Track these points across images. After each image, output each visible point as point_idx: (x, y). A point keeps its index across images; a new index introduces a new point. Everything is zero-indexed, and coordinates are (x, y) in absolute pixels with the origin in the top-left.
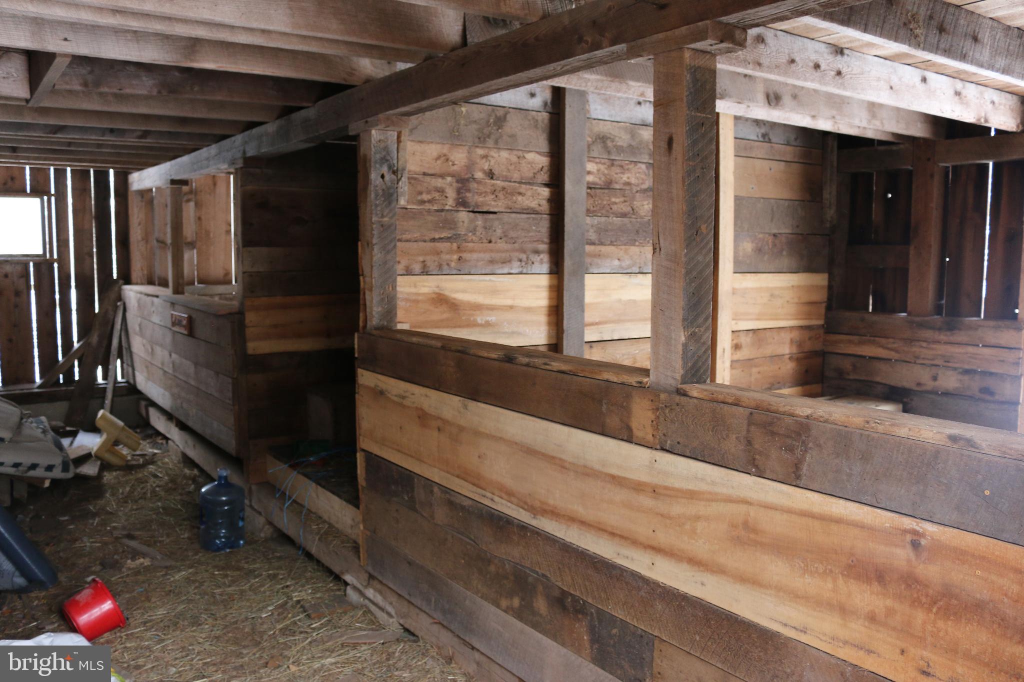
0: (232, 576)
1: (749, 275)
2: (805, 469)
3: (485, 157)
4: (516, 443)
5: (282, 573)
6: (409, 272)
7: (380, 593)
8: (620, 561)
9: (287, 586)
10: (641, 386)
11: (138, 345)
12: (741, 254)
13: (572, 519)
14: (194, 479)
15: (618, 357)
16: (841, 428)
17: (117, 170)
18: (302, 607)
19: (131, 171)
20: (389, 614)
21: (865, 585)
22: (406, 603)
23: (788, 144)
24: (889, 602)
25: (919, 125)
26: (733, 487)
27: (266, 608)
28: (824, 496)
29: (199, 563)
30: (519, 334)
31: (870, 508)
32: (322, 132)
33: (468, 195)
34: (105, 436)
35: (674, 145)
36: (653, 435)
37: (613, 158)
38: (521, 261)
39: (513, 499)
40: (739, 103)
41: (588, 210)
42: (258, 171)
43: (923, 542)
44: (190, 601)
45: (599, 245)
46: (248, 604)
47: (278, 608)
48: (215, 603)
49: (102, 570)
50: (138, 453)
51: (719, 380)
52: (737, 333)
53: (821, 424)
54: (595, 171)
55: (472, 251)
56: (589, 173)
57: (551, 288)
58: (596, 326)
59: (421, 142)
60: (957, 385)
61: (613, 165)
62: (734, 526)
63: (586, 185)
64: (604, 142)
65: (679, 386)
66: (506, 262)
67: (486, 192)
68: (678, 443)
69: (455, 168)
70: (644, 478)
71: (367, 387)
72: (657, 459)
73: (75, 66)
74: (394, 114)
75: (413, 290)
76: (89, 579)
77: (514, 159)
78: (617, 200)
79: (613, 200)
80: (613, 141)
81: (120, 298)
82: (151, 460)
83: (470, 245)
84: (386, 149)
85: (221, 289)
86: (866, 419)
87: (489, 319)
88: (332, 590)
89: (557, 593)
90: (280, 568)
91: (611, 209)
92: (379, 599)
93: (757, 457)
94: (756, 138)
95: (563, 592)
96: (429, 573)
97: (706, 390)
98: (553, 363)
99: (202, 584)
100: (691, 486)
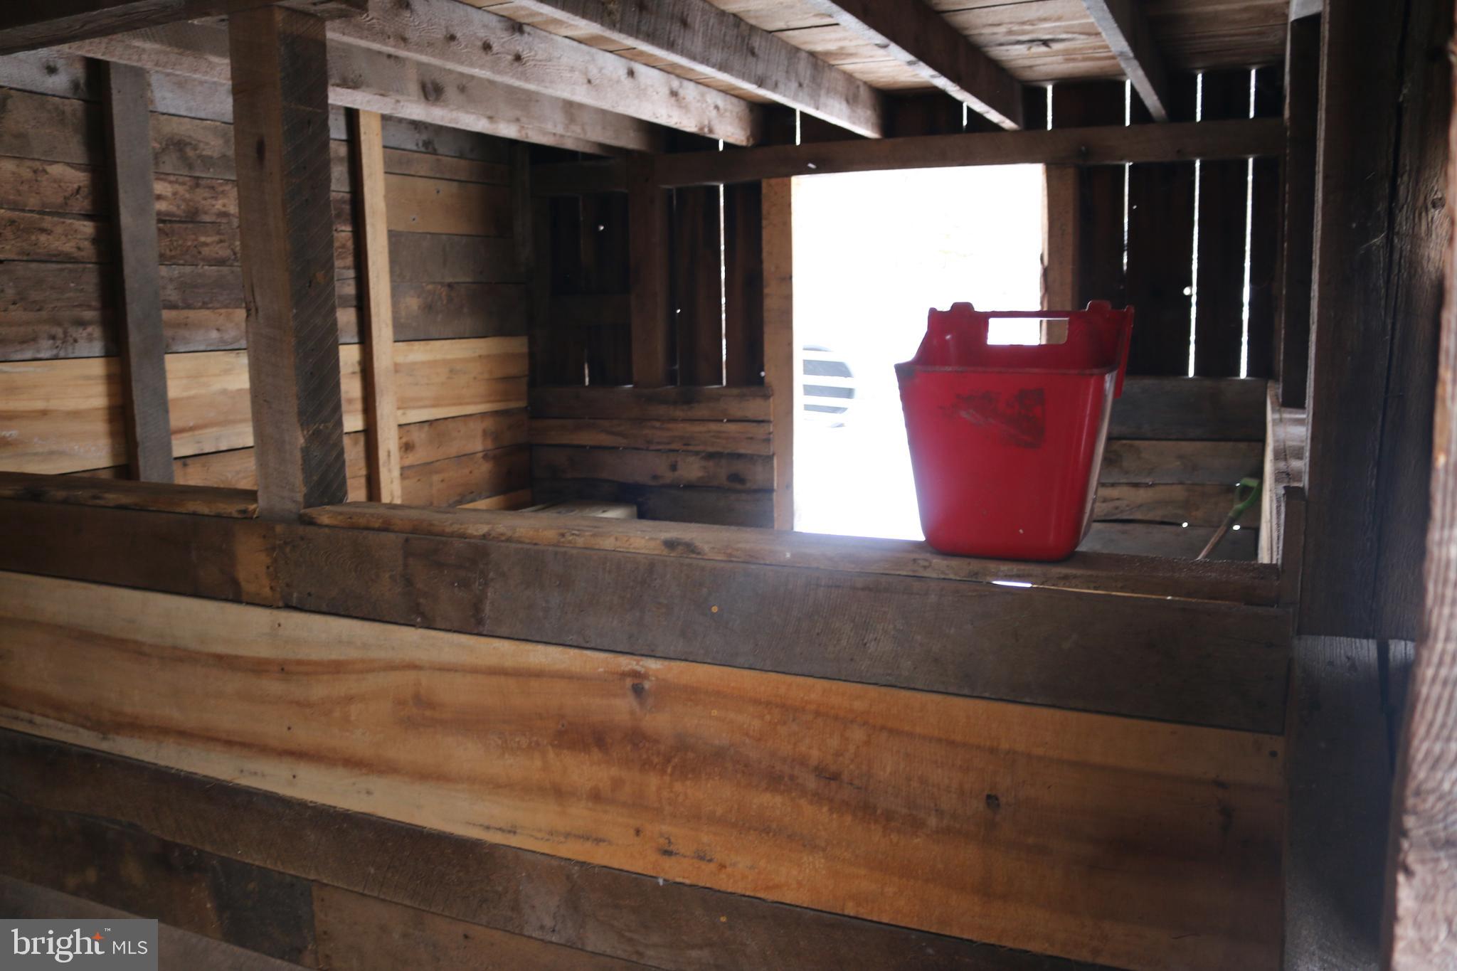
1: (417, 343)
2: (487, 608)
8: (246, 781)
10: (246, 517)
12: (403, 313)
13: (163, 731)
15: (230, 476)
16: (529, 547)
21: (583, 754)
23: (461, 157)
24: (614, 771)
25: (632, 134)
26: (393, 648)
28: (517, 643)
30: (59, 454)
31: (577, 651)
35: (268, 155)
36: (271, 588)
37: (197, 174)
38: (53, 338)
39: (65, 715)
40: (382, 95)
41: (162, 256)
43: (647, 685)
45: (183, 308)
51: (385, 498)
52: (407, 428)
53: (503, 544)
54: (169, 195)
56: (159, 197)
57: (110, 379)
58: (190, 433)
60: (700, 474)
61: (197, 185)
62: (401, 703)
63: (155, 217)
64: (181, 150)
65: (302, 511)
66: (29, 340)
68: (309, 594)
70: (264, 652)
72: (282, 621)
77: (27, 174)
78: (209, 240)
79: (203, 239)
80: (195, 148)
86: (561, 531)
87: (6, 433)
89: (155, 848)
91: (200, 253)
93: (422, 600)
94: (414, 148)
95: (165, 844)
97: (341, 514)
98: (107, 496)
100: (334, 655)
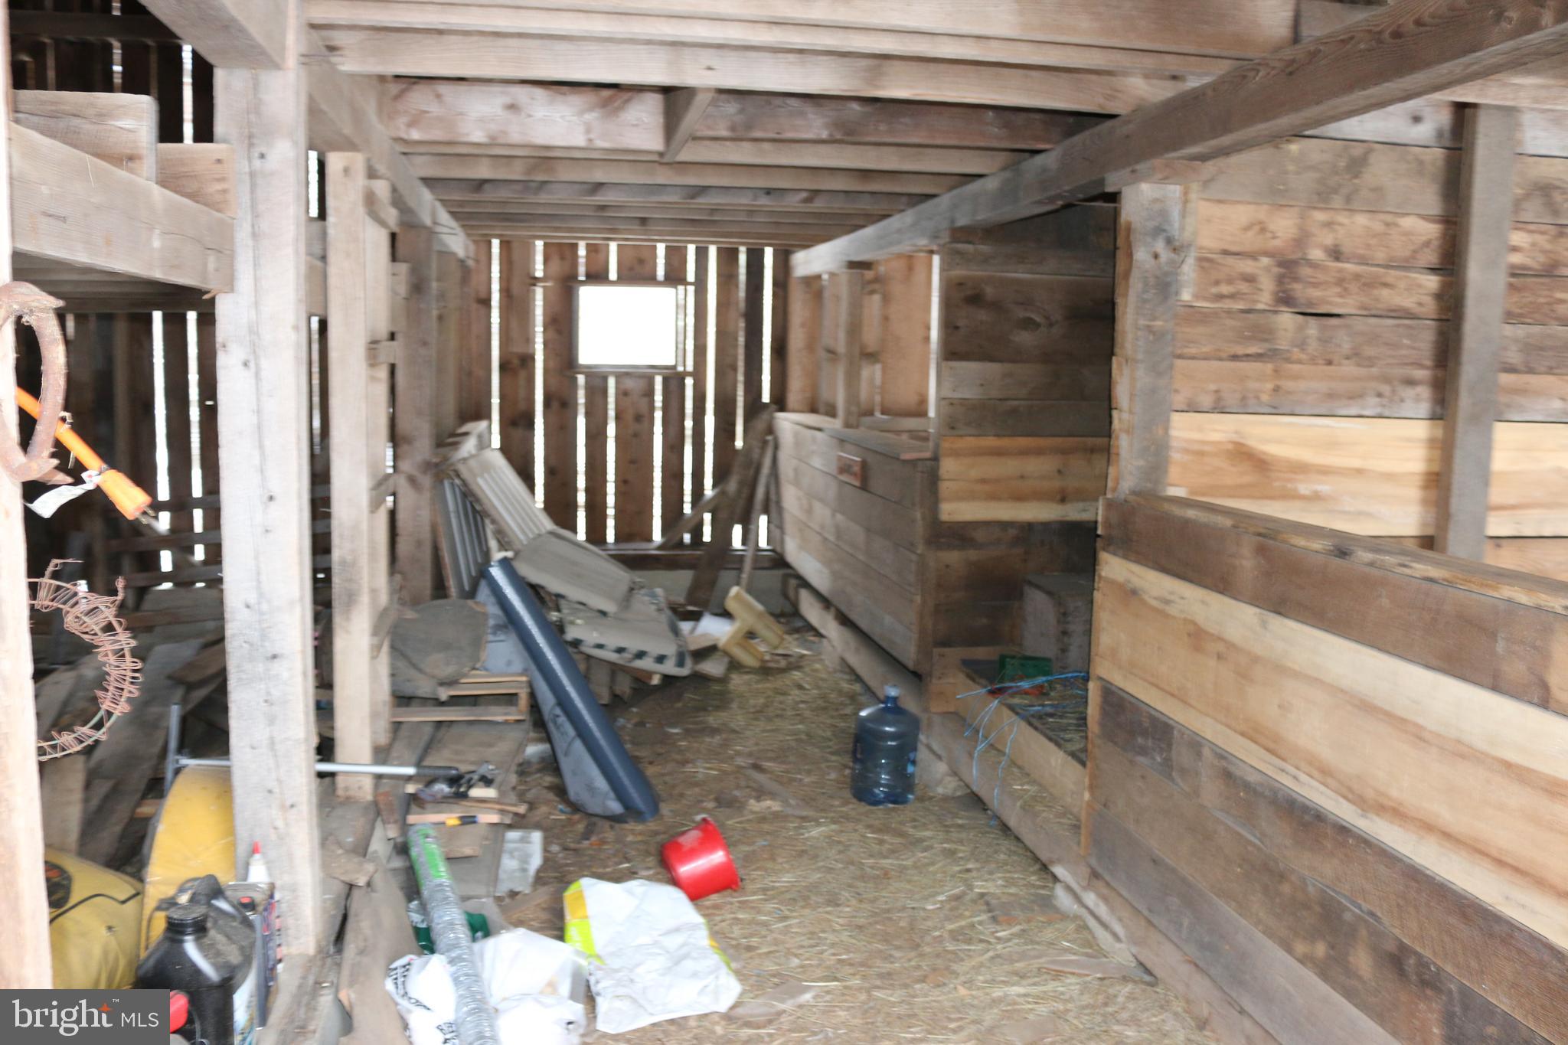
0: (892, 844)
3: (1329, 225)
4: (1342, 691)
5: (963, 851)
6: (1193, 408)
7: (1105, 899)
9: (968, 870)
11: (791, 498)
14: (853, 697)
17: (777, 248)
18: (987, 904)
19: (796, 249)
20: (1115, 935)
22: (1143, 923)
27: (934, 896)
29: (847, 818)
30: (1368, 515)
32: (1067, 188)
33: (1297, 286)
34: (737, 625)
37: (1563, 222)
38: (1380, 395)
39: (1329, 781)
41: (1508, 313)
42: (969, 248)
44: (830, 870)
45: (1525, 373)
46: (908, 887)
47: (950, 900)
48: (863, 878)
49: (716, 808)
50: (780, 651)
54: (1526, 246)
55: (1296, 377)
56: (1514, 249)
58: (1510, 512)
59: (1220, 201)
61: (1561, 234)
63: (1507, 270)
64: (1548, 195)
66: (1354, 396)
67: (1326, 283)
69: (1277, 243)
71: (1112, 583)
73: (721, 104)
74: (1179, 158)
75: (1196, 436)
76: (699, 818)
77: (1378, 227)
79: (1559, 295)
81: (770, 430)
82: (795, 664)
83: (1296, 367)
84: (1164, 214)
85: (912, 423)
87: (1320, 488)
88: (1033, 886)
89: (1390, 946)
90: (961, 842)
91: (1553, 311)
92: (1102, 910)
95: (1402, 947)
96: (1184, 880)
98: (1414, 565)
99: (847, 847)
